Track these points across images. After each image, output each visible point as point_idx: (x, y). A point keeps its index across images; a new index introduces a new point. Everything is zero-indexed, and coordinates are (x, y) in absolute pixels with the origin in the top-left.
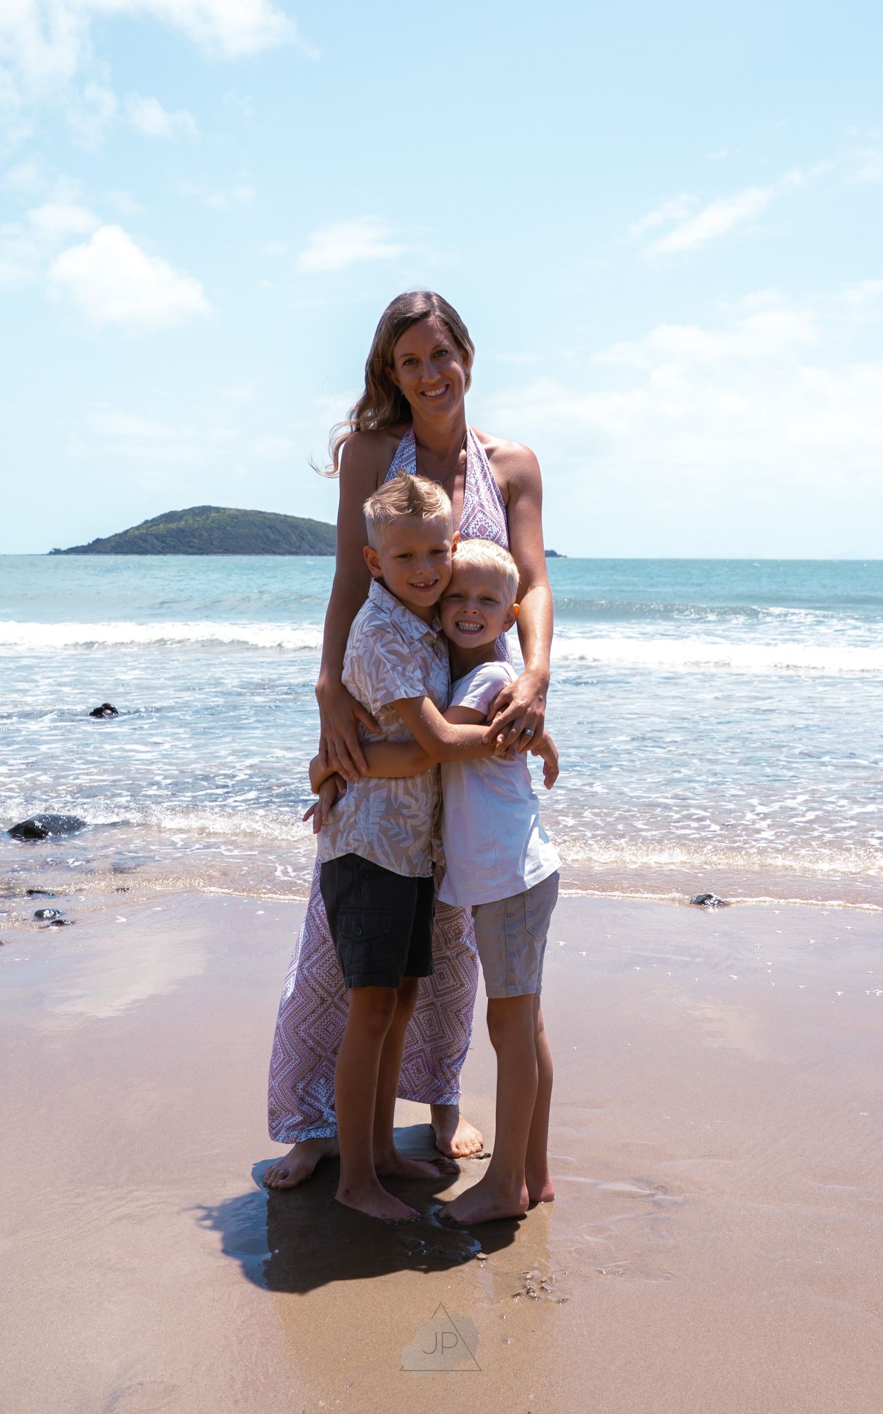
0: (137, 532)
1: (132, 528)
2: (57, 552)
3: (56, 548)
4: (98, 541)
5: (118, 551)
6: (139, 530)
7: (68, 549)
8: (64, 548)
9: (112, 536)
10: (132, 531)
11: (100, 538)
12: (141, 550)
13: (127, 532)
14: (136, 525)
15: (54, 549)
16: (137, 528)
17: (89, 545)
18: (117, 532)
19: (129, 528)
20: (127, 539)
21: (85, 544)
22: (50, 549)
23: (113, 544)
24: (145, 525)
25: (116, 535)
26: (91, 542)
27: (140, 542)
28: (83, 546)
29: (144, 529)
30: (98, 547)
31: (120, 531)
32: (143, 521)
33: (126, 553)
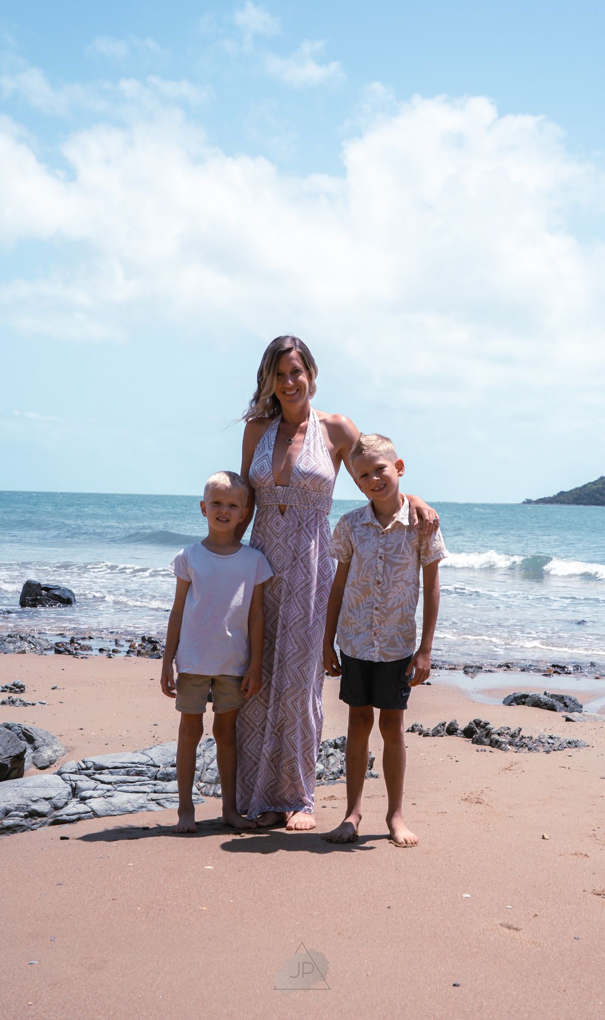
0: (594, 487)
1: (589, 483)
2: (529, 502)
3: (529, 498)
4: (562, 493)
5: (579, 502)
6: (595, 485)
7: (538, 500)
8: (534, 499)
9: (573, 490)
10: (589, 485)
11: (564, 491)
12: (598, 502)
13: (585, 486)
14: (592, 480)
15: (527, 500)
16: (594, 483)
17: (555, 497)
18: (577, 487)
19: (587, 483)
20: (586, 492)
21: (551, 496)
22: (523, 499)
23: (576, 496)
24: (600, 481)
25: (576, 489)
26: (556, 494)
27: (598, 495)
28: (549, 497)
29: (600, 484)
30: (562, 498)
31: (580, 485)
32: (599, 477)
33: (585, 504)
